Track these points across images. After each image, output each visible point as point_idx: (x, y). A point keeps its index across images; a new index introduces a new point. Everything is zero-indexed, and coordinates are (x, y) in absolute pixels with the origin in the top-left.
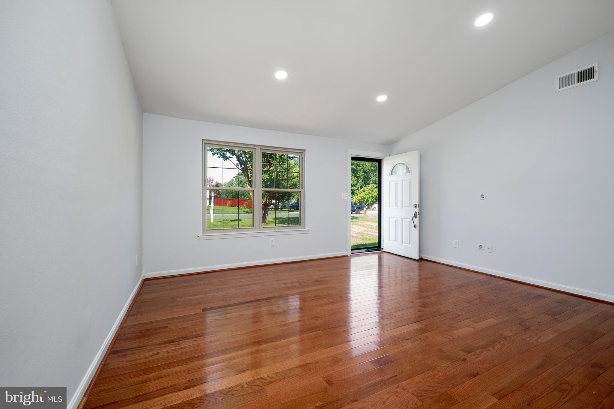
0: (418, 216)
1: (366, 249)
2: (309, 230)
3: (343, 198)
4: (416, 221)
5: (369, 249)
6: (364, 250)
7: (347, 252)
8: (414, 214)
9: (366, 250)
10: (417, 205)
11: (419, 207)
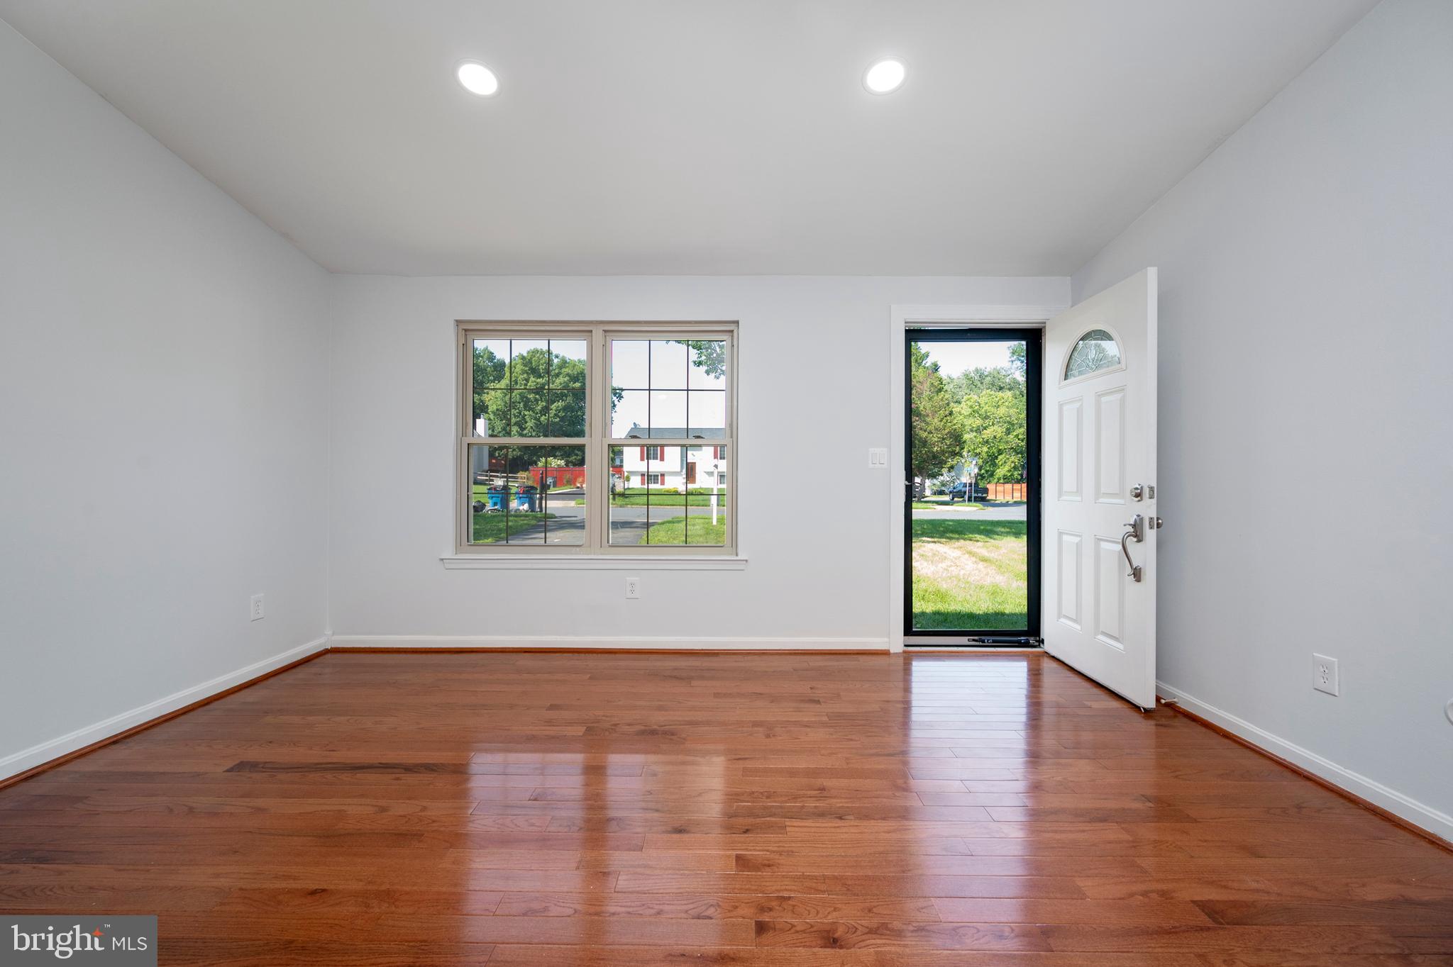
0: (1150, 535)
1: (976, 638)
2: (746, 561)
3: (871, 466)
4: (1145, 554)
5: (983, 638)
6: (964, 640)
7: (886, 639)
8: (1134, 526)
9: (974, 640)
10: (1146, 492)
11: (1151, 497)
